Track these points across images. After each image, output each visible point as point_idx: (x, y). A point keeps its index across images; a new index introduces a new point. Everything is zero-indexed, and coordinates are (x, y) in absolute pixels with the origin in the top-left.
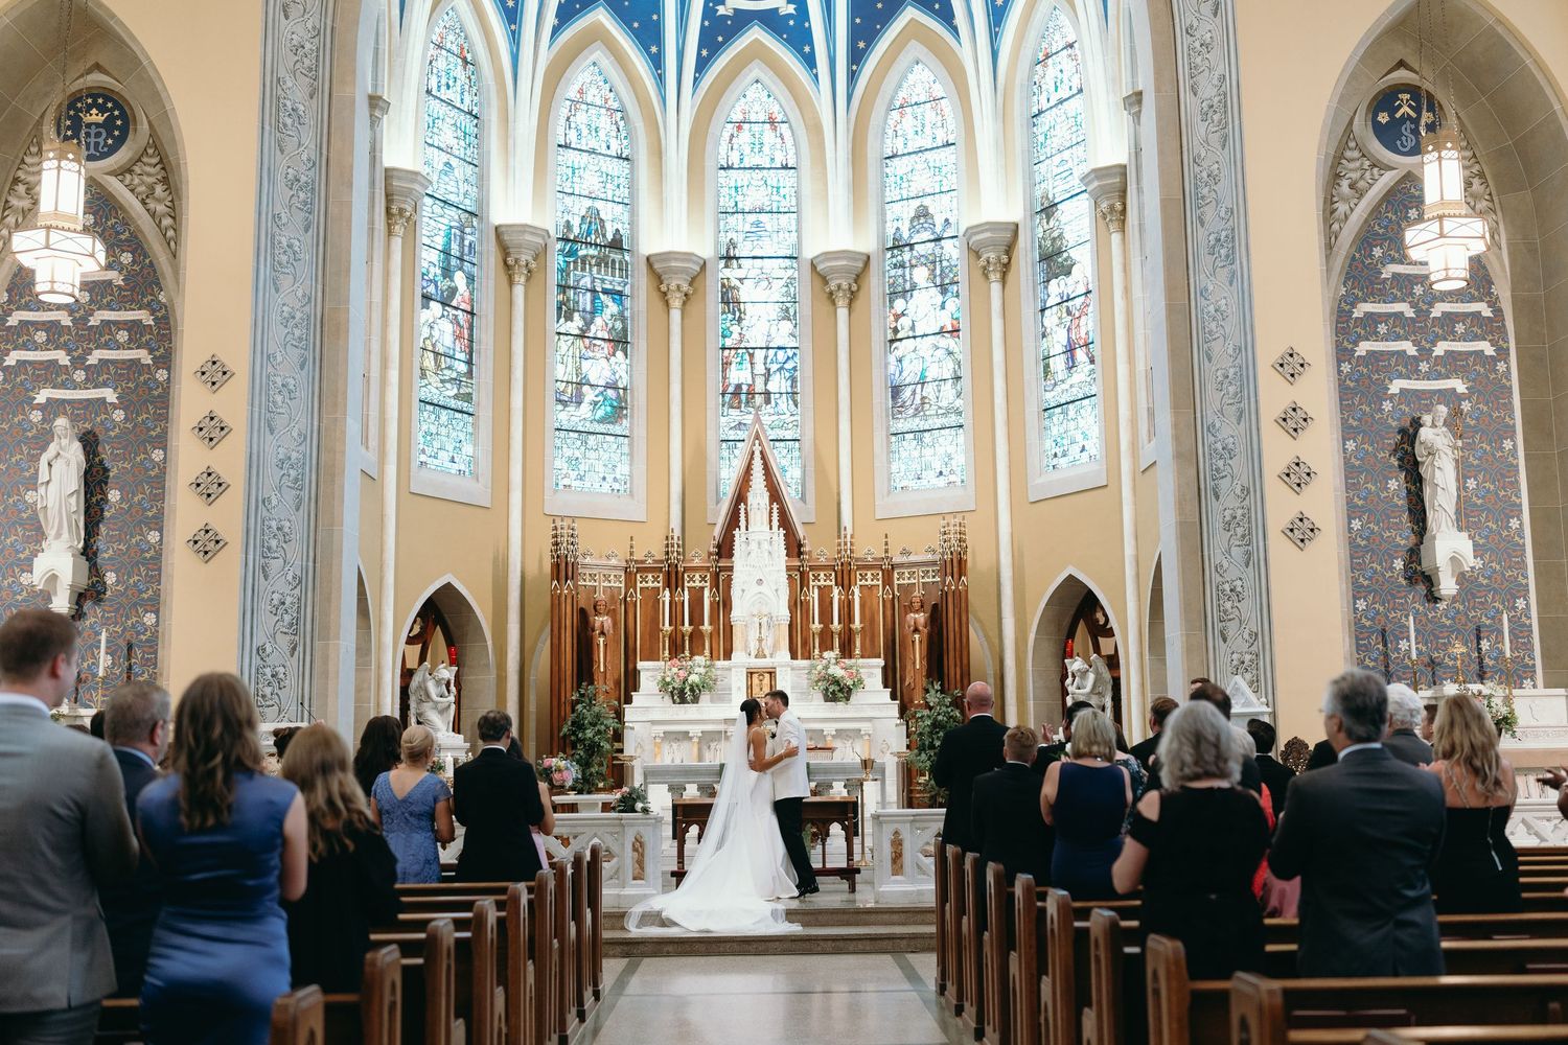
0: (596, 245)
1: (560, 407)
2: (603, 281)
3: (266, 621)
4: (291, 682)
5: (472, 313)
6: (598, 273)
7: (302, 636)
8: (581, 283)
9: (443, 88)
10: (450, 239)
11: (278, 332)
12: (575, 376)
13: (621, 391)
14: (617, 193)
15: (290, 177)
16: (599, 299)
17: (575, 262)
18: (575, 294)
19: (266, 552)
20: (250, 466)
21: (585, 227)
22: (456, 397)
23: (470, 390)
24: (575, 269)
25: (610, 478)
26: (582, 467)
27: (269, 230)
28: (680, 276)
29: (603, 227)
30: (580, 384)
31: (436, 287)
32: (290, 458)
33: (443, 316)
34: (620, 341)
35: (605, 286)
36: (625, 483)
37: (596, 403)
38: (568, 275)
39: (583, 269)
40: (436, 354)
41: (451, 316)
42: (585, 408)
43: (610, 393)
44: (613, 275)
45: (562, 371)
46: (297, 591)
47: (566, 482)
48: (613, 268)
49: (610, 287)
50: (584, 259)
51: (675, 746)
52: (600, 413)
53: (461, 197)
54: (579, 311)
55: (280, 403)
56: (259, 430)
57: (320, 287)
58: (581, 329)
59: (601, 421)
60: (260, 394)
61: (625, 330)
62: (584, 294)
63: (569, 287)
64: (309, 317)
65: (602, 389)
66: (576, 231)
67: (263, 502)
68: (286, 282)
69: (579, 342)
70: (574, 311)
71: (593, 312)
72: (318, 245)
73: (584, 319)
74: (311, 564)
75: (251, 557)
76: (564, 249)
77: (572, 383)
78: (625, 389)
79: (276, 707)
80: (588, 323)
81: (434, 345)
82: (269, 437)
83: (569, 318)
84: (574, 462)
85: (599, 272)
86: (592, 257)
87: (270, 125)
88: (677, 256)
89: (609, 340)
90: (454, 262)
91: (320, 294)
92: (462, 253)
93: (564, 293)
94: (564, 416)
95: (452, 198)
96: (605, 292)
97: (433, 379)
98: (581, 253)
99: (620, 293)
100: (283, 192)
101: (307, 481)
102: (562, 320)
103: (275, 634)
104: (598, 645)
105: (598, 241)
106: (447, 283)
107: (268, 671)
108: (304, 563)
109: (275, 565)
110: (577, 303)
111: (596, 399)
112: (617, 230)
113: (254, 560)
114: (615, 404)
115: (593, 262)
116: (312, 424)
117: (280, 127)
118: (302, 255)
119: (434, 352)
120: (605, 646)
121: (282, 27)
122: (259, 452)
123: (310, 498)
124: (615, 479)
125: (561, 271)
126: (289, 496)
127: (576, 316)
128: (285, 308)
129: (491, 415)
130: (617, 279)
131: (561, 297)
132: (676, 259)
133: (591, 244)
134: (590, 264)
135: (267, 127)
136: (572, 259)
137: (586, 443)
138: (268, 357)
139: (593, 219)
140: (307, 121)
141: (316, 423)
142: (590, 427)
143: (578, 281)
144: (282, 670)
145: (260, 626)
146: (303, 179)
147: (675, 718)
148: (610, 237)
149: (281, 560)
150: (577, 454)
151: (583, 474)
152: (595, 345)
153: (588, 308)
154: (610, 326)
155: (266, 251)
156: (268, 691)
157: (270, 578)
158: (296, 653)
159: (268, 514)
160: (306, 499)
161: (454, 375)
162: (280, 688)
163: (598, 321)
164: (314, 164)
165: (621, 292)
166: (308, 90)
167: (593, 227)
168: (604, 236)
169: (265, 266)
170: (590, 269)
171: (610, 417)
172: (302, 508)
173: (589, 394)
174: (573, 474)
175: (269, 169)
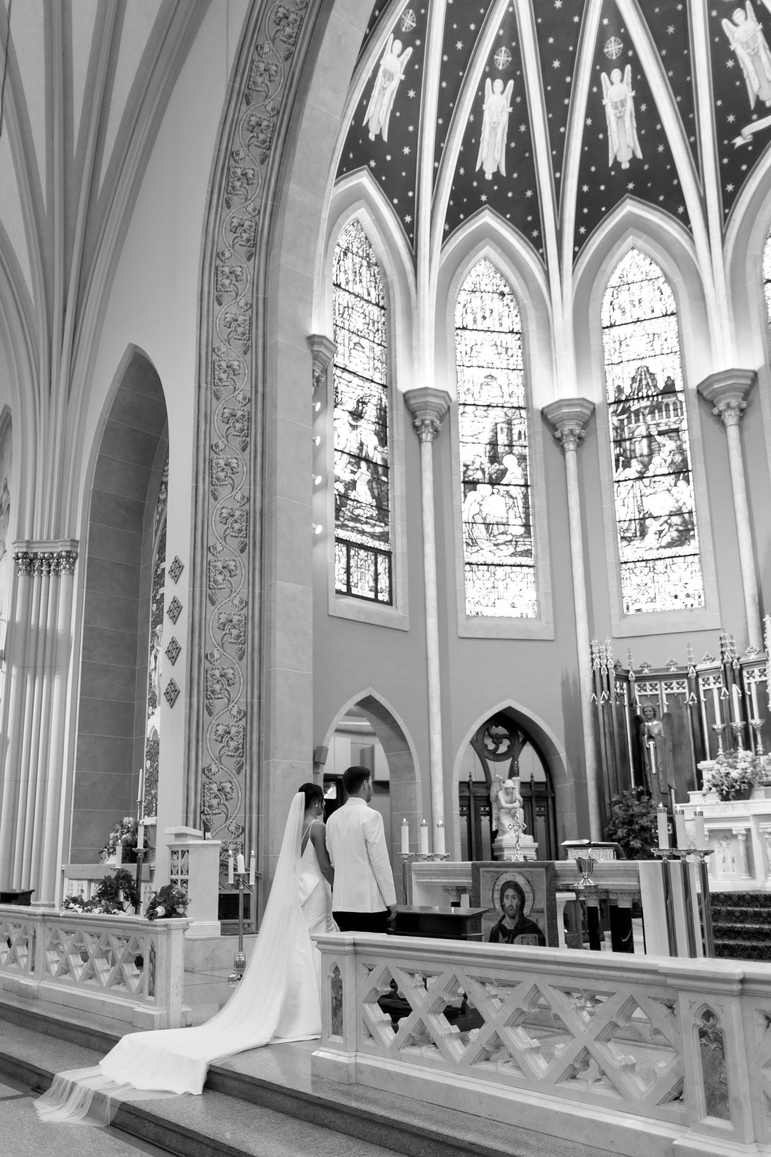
0: (648, 397)
1: (625, 543)
2: (658, 425)
3: (211, 749)
4: (238, 795)
5: (526, 486)
6: (652, 420)
7: (248, 757)
8: (636, 434)
9: (479, 320)
10: (496, 433)
11: (217, 528)
12: (637, 513)
13: (686, 516)
14: (666, 345)
15: (226, 415)
16: (656, 441)
17: (629, 418)
18: (631, 444)
19: (210, 694)
20: (193, 632)
21: (636, 385)
22: (513, 555)
23: (529, 547)
24: (630, 423)
25: (682, 596)
26: (652, 592)
27: (207, 458)
28: (727, 395)
29: (654, 379)
30: (644, 519)
31: (484, 472)
32: (231, 621)
33: (493, 493)
34: (680, 471)
35: (660, 429)
36: (700, 597)
37: (660, 532)
38: (623, 430)
39: (637, 421)
40: (487, 525)
41: (502, 492)
42: (651, 538)
43: (676, 520)
44: (668, 417)
45: (625, 511)
46: (243, 722)
47: (637, 606)
48: (668, 410)
49: (666, 428)
50: (637, 413)
51: (724, 844)
52: (666, 540)
53: (506, 398)
54: (636, 457)
55: (221, 581)
56: (201, 604)
57: (258, 489)
58: (640, 472)
59: (670, 545)
60: (201, 578)
61: (685, 460)
62: (640, 441)
63: (625, 440)
64: (248, 513)
65: (666, 518)
66: (627, 391)
67: (206, 657)
68: (224, 492)
69: (639, 484)
70: (631, 458)
71: (651, 455)
72: (255, 457)
73: (642, 462)
74: (256, 700)
75: (195, 699)
76: (617, 410)
77: (635, 520)
78: (690, 513)
79: (223, 815)
80: (646, 466)
81: (485, 519)
82: (210, 607)
83: (627, 465)
84: (643, 588)
85: (653, 418)
86: (645, 408)
87: (207, 383)
88: (718, 378)
89: (669, 474)
90: (501, 449)
91: (258, 494)
92: (511, 441)
93: (620, 446)
94: (628, 552)
95: (494, 402)
96: (661, 433)
97: (487, 546)
98: (633, 409)
99: (677, 431)
100: (219, 427)
101: (250, 636)
102: (621, 469)
103: (220, 757)
104: (648, 749)
105: (650, 393)
106: (496, 466)
107: (214, 787)
108: (249, 700)
109: (219, 704)
110: (634, 451)
111: (661, 528)
112: (669, 378)
113: (198, 701)
114: (681, 528)
115: (647, 411)
116: (253, 592)
117: (215, 381)
118: (239, 469)
119: (484, 524)
120: (655, 748)
121: (216, 313)
122: (200, 620)
123: (253, 649)
124: (688, 596)
125: (616, 429)
126: (232, 651)
127: (634, 462)
128: (224, 511)
129: (549, 563)
130: (673, 419)
131: (617, 451)
132: (718, 381)
133: (643, 398)
134: (643, 415)
135: (203, 385)
136: (625, 416)
137: (654, 569)
138: (209, 549)
139: (645, 376)
140: (241, 371)
141: (257, 591)
142: (655, 554)
143: (633, 433)
144: (228, 785)
145: (205, 751)
146: (239, 413)
147: (723, 815)
148: (661, 385)
149: (226, 700)
150: (646, 580)
151: (653, 596)
152: (655, 482)
153: (646, 452)
154: (669, 461)
155: (204, 473)
156: (215, 802)
157: (214, 714)
158: (243, 771)
159: (211, 666)
160: (250, 650)
161: (509, 538)
162: (227, 800)
163: (656, 459)
164: (250, 400)
165: (678, 428)
166: (241, 350)
167: (644, 382)
168: (655, 386)
169: (204, 483)
170: (644, 419)
171: (676, 541)
172: (245, 657)
173: (653, 526)
174: (644, 599)
175: (206, 414)
